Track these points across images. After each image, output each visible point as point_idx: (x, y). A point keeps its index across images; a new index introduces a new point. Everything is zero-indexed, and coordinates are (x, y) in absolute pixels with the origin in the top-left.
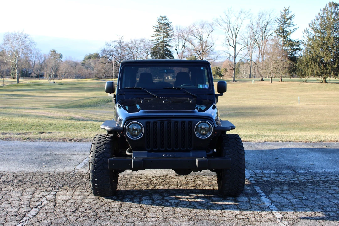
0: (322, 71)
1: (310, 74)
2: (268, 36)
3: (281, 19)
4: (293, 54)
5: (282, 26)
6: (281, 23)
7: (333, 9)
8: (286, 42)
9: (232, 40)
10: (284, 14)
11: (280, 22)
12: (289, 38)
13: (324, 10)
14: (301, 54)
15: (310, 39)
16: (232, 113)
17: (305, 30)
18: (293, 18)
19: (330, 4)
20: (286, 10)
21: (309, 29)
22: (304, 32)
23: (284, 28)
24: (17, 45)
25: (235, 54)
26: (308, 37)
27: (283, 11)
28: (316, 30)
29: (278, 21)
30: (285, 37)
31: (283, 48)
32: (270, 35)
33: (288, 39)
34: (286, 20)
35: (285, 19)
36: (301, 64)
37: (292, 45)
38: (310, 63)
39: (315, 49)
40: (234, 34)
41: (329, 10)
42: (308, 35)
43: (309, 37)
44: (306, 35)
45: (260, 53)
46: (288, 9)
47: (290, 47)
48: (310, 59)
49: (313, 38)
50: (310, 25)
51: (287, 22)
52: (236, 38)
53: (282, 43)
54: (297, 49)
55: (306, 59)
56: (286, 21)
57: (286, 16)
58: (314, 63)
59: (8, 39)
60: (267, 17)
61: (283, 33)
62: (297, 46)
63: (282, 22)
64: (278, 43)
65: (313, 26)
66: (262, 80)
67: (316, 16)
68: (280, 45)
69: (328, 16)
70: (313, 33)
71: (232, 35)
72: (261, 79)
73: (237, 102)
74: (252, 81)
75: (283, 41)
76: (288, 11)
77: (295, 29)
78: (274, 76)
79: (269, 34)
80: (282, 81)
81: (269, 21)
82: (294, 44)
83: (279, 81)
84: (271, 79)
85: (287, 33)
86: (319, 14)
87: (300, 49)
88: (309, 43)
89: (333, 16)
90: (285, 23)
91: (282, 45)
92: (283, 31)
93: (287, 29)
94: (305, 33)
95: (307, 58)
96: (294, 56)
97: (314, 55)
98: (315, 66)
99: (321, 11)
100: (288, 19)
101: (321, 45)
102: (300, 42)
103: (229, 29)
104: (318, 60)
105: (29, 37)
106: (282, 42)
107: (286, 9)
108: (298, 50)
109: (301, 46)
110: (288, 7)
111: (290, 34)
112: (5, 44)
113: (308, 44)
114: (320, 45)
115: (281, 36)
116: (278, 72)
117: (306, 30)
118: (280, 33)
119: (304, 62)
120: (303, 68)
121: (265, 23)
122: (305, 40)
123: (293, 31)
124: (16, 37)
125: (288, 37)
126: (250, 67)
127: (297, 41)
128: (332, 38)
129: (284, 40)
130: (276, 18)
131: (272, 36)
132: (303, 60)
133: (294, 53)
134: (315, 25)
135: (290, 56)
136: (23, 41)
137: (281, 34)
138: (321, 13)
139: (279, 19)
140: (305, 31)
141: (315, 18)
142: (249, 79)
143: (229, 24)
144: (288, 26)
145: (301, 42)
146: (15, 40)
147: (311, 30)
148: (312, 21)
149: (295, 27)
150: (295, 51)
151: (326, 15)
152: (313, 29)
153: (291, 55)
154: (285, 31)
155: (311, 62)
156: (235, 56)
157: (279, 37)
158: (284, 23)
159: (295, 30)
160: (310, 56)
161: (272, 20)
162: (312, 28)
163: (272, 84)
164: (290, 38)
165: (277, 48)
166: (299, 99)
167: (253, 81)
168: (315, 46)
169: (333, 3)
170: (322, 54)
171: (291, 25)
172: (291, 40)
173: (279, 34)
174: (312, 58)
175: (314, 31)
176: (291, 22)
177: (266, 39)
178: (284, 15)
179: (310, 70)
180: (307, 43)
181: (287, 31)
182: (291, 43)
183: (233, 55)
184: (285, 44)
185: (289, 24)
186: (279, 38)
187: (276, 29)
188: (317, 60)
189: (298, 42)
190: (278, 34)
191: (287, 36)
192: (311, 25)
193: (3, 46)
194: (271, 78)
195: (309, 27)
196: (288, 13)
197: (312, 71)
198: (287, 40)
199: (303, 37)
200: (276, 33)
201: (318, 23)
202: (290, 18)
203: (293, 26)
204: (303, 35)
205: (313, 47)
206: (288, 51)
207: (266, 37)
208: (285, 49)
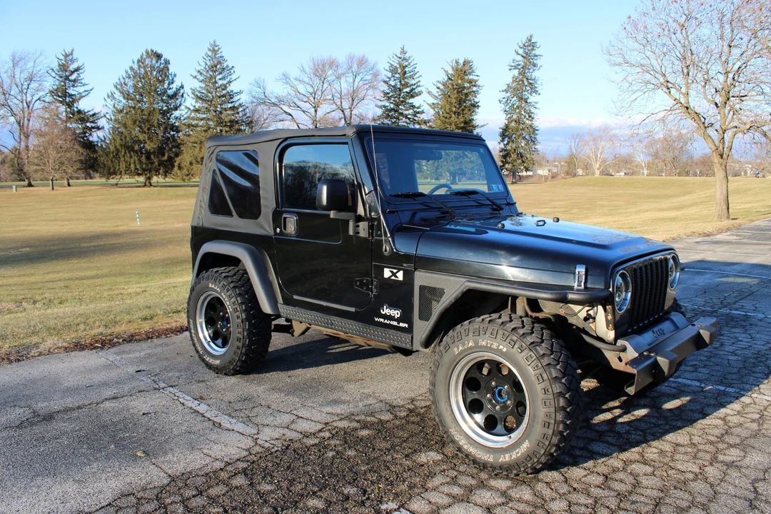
0: (144, 166)
1: (123, 172)
2: (34, 100)
3: (59, 72)
4: (86, 137)
5: (63, 84)
6: (60, 79)
7: (154, 62)
8: (73, 115)
10: (64, 63)
11: (57, 77)
12: (77, 107)
13: (139, 61)
14: (103, 136)
15: (121, 111)
17: (108, 95)
18: (81, 71)
19: (147, 52)
20: (66, 56)
21: (114, 93)
22: (106, 98)
23: (66, 89)
26: (114, 106)
27: (62, 58)
28: (127, 96)
29: (54, 75)
30: (70, 105)
31: (66, 125)
32: (39, 99)
34: (68, 73)
35: (66, 71)
36: (107, 155)
37: (83, 120)
38: (123, 153)
39: (128, 129)
41: (147, 63)
42: (114, 103)
43: (116, 105)
44: (110, 103)
45: (21, 133)
46: (72, 54)
47: (81, 124)
48: (121, 145)
49: (123, 109)
50: (116, 87)
51: (72, 78)
53: (63, 116)
54: (93, 128)
55: (116, 147)
57: (68, 67)
58: (129, 153)
60: (30, 64)
62: (92, 122)
63: (61, 77)
64: (57, 116)
65: (122, 88)
66: (30, 185)
67: (127, 72)
68: (61, 119)
69: (146, 72)
70: (124, 101)
72: (26, 183)
74: (11, 187)
75: (66, 111)
76: (71, 57)
77: (85, 91)
78: (56, 177)
79: (35, 97)
80: (69, 185)
81: (34, 72)
82: (88, 118)
83: (65, 187)
84: (51, 182)
85: (72, 98)
86: (131, 68)
87: (98, 128)
88: (117, 117)
89: (155, 73)
90: (67, 78)
91: (65, 119)
92: (65, 94)
93: (71, 91)
94: (109, 100)
95: (118, 145)
96: (88, 140)
97: (128, 139)
98: (131, 157)
99: (134, 62)
100: (73, 72)
101: (140, 121)
102: (98, 115)
104: (136, 147)
106: (64, 114)
107: (66, 54)
108: (95, 130)
109: (102, 123)
110: (70, 51)
111: (79, 99)
113: (116, 120)
114: (137, 122)
115: (61, 102)
117: (110, 94)
118: (59, 96)
119: (111, 151)
120: (110, 161)
121: (25, 75)
122: (109, 111)
123: (84, 94)
125: (75, 105)
127: (91, 113)
128: (158, 111)
129: (69, 110)
130: (49, 69)
131: (42, 101)
132: (109, 148)
133: (87, 135)
134: (124, 86)
135: (82, 140)
137: (61, 99)
138: (136, 67)
139: (55, 69)
140: (108, 97)
141: (124, 75)
144: (73, 86)
145: (100, 114)
147: (119, 94)
149: (87, 88)
151: (142, 71)
153: (83, 138)
154: (68, 93)
155: (123, 151)
157: (58, 105)
158: (65, 79)
159: (86, 93)
160: (122, 140)
161: (40, 72)
162: (122, 93)
163: (53, 192)
164: (79, 108)
165: (56, 124)
167: (14, 187)
168: (129, 123)
169: (152, 51)
170: (141, 137)
171: (79, 84)
172: (80, 110)
173: (58, 98)
174: (125, 144)
175: (124, 98)
176: (80, 78)
177: (32, 106)
178: (63, 65)
179: (123, 165)
180: (113, 118)
181: (73, 95)
182: (82, 116)
184: (70, 118)
185: (75, 81)
186: (58, 107)
187: (50, 89)
188: (133, 147)
189: (94, 115)
190: (55, 99)
191: (73, 101)
192: (119, 87)
194: (52, 180)
195: (115, 90)
196: (73, 61)
197: (126, 167)
200: (51, 98)
201: (130, 83)
202: (77, 70)
203: (84, 85)
204: (105, 103)
205: (125, 124)
206: (78, 132)
207: (30, 102)
208: (71, 126)
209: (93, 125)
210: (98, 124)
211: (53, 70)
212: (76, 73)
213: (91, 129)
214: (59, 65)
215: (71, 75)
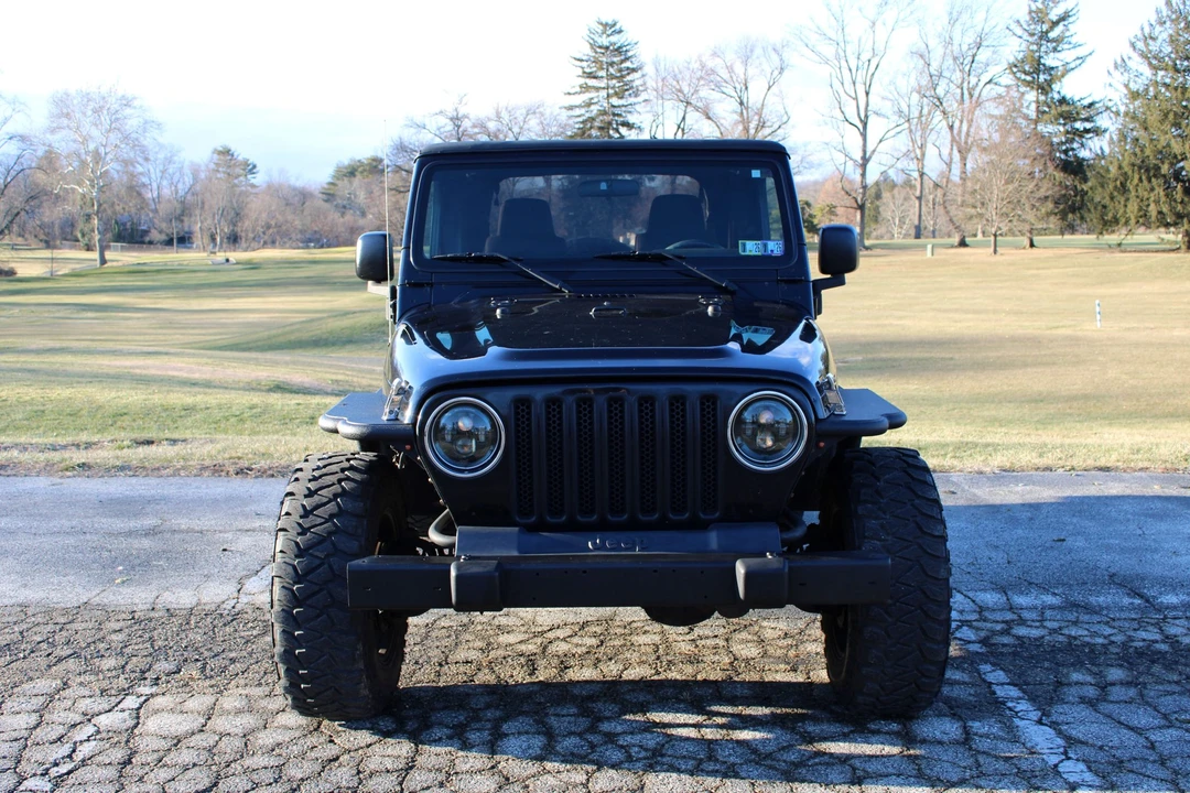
0: (1179, 208)
1: (1133, 221)
2: (981, 84)
3: (1029, 25)
4: (1073, 149)
5: (1035, 47)
6: (1031, 39)
8: (1049, 107)
9: (854, 102)
10: (1041, 6)
11: (1026, 36)
12: (1059, 92)
14: (1101, 149)
15: (1135, 95)
16: (856, 361)
17: (1116, 63)
18: (1071, 20)
21: (1130, 58)
22: (1112, 69)
23: (1040, 57)
24: (95, 133)
25: (865, 152)
26: (1126, 86)
28: (1155, 61)
29: (1019, 32)
30: (1045, 89)
31: (1035, 128)
32: (990, 82)
33: (1056, 96)
34: (1047, 28)
35: (1043, 22)
36: (1103, 186)
37: (1069, 117)
38: (1136, 181)
39: (1152, 130)
40: (859, 80)
42: (1127, 79)
43: (1132, 85)
44: (1119, 78)
45: (955, 148)
47: (1064, 125)
48: (1133, 165)
49: (1147, 90)
50: (1133, 46)
51: (1052, 35)
52: (867, 94)
53: (1032, 112)
54: (1087, 131)
55: (1120, 167)
56: (1047, 32)
57: (1047, 14)
58: (1150, 181)
59: (65, 111)
60: (981, 16)
61: (1037, 73)
62: (1087, 120)
63: (1032, 35)
64: (1020, 111)
65: (1147, 45)
66: (963, 244)
67: (1158, 12)
68: (1026, 117)
70: (1147, 72)
71: (854, 83)
72: (956, 240)
73: (874, 322)
74: (924, 247)
75: (1038, 102)
77: (1078, 58)
78: (1005, 229)
79: (985, 78)
80: (1032, 245)
81: (986, 30)
82: (1077, 113)
83: (1024, 248)
84: (992, 238)
85: (1051, 75)
87: (1097, 132)
88: (1131, 106)
90: (1044, 36)
91: (1033, 115)
92: (1038, 67)
93: (1049, 61)
94: (1116, 74)
95: (1125, 164)
96: (1075, 156)
97: (1148, 152)
98: (1152, 189)
100: (1055, 24)
101: (1176, 114)
102: (1097, 105)
103: (844, 64)
104: (1165, 169)
105: (136, 103)
106: (1033, 106)
108: (1091, 135)
109: (1103, 121)
111: (1063, 76)
112: (53, 131)
113: (1126, 114)
114: (1171, 116)
115: (1028, 84)
116: (1020, 216)
117: (1119, 61)
118: (1025, 73)
119: (1111, 176)
120: (1108, 198)
121: (970, 38)
122: (1117, 97)
123: (1072, 65)
124: (92, 105)
125: (1056, 87)
126: (917, 198)
127: (1086, 102)
129: (1042, 98)
130: (1011, 22)
131: (996, 84)
132: (1108, 171)
133: (1075, 145)
134: (1151, 42)
135: (1063, 156)
136: (117, 119)
137: (1029, 78)
139: (1022, 22)
140: (1116, 67)
141: (1153, 20)
142: (912, 241)
143: (842, 44)
144: (1055, 50)
145: (1101, 104)
146: (90, 113)
147: (1140, 60)
148: (1142, 29)
149: (1080, 52)
150: (1081, 137)
152: (1147, 58)
153: (1066, 152)
154: (1044, 65)
155: (1137, 176)
156: (865, 160)
157: (1023, 89)
158: (1041, 38)
159: (1080, 61)
160: (1136, 155)
161: (997, 29)
162: (1144, 56)
163: (998, 258)
164: (1063, 93)
165: (1016, 126)
166: (1098, 309)
167: (929, 247)
168: (1154, 118)
170: (1177, 148)
171: (1066, 46)
172: (1064, 98)
173: (1023, 77)
174: (1143, 161)
175: (1150, 64)
176: (1067, 34)
177: (976, 94)
178: (1039, 11)
179: (1133, 207)
180: (1122, 109)
181: (1053, 68)
182: (1065, 108)
183: (858, 156)
184: (1044, 112)
185: (1058, 40)
186: (1023, 94)
187: (1012, 60)
188: (1157, 168)
189: (1090, 105)
190: (1019, 79)
191: (1049, 83)
192: (1140, 45)
193: (48, 136)
194: (995, 235)
195: (1130, 52)
197: (1140, 209)
198: (1052, 98)
199: (1110, 85)
200: (1011, 76)
201: (1163, 34)
202: (1063, 18)
203: (1074, 47)
204: (1109, 80)
205: (1145, 122)
206: (1055, 140)
207: (974, 89)
208: (1045, 130)
209: (1088, 125)
210: (1098, 124)
211: (1018, 22)
212: (1061, 24)
213: (1082, 134)
214: (1030, 12)
215: (1052, 28)
